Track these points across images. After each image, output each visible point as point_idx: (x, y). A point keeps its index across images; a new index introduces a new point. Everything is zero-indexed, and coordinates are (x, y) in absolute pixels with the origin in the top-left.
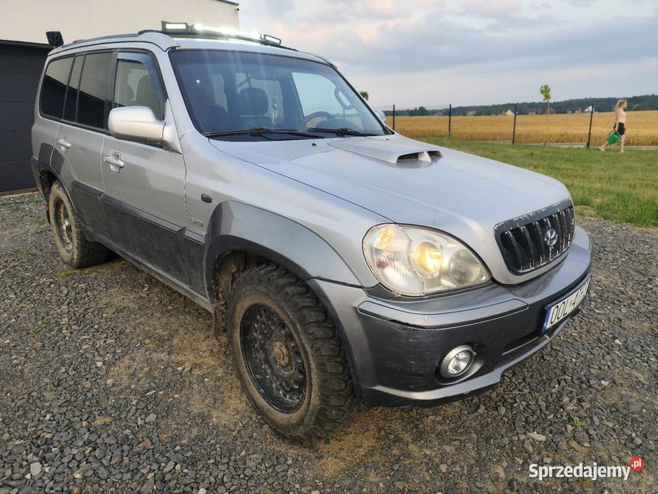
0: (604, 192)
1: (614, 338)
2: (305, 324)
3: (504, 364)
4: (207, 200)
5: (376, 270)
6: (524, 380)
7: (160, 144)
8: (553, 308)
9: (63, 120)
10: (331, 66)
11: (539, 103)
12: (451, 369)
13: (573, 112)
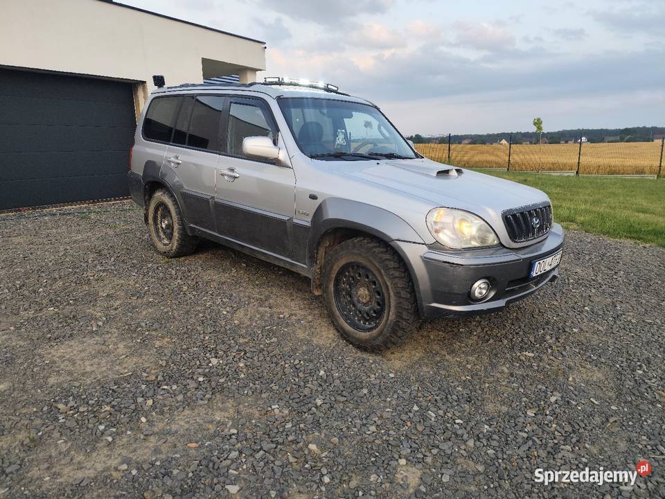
0: (587, 211)
1: (584, 306)
2: (387, 268)
3: (507, 297)
4: (313, 197)
5: (435, 235)
6: (520, 328)
7: (275, 162)
8: (537, 263)
9: (171, 143)
10: (376, 107)
11: (533, 133)
12: (477, 294)
13: (566, 142)
